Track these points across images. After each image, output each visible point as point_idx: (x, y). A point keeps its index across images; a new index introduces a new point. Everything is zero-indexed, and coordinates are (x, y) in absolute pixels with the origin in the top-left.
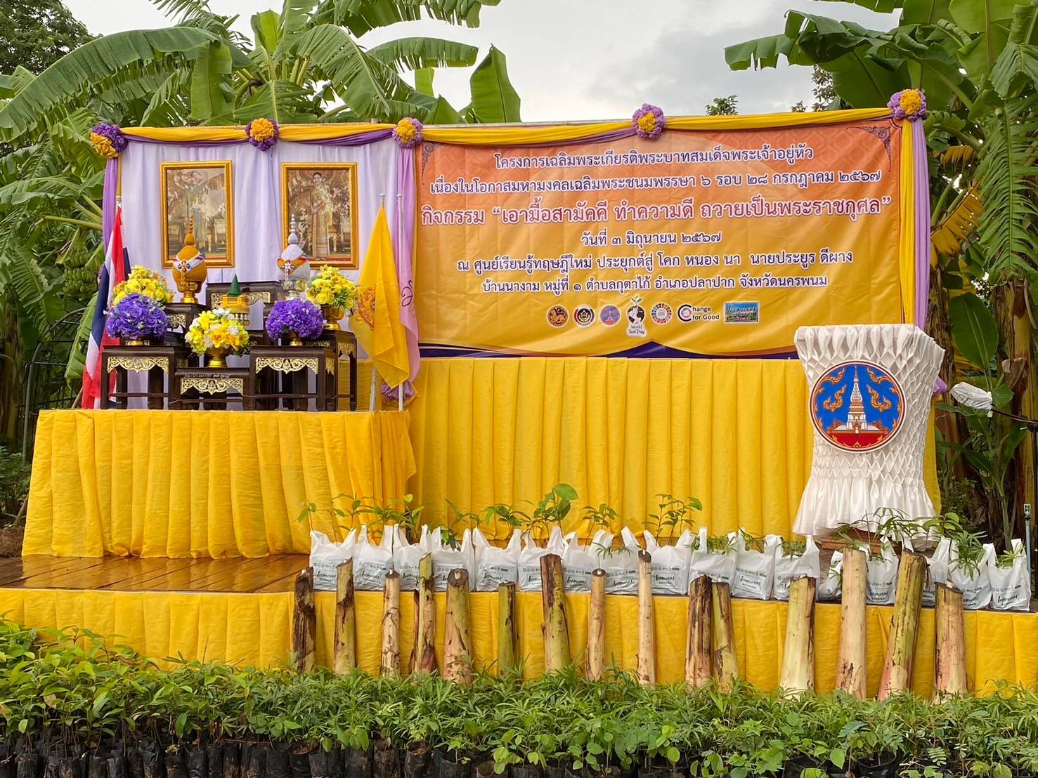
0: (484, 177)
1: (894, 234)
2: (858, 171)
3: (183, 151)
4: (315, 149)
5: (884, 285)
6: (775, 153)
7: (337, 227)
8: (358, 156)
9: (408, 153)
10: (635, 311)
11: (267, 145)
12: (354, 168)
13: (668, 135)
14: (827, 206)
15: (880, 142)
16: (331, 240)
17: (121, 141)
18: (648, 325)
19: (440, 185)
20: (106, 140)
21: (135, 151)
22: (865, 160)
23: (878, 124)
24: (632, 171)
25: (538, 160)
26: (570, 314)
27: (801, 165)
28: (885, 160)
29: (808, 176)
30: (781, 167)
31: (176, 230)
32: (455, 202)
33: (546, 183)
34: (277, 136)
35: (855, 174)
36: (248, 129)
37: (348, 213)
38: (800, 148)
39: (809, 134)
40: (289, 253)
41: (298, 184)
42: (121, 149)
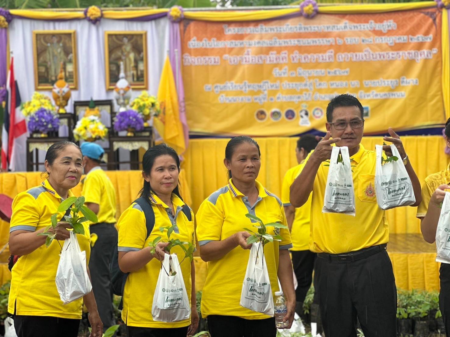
0: (219, 39)
1: (439, 69)
3: (46, 24)
4: (123, 23)
5: (434, 96)
6: (378, 26)
7: (136, 67)
8: (148, 28)
9: (177, 27)
10: (304, 112)
11: (95, 21)
12: (146, 34)
13: (319, 16)
14: (404, 54)
15: (431, 20)
16: (133, 75)
17: (10, 18)
18: (311, 119)
19: (193, 43)
20: (3, 19)
21: (18, 25)
22: (424, 29)
23: (430, 10)
24: (300, 36)
25: (248, 30)
26: (268, 113)
27: (390, 32)
28: (434, 30)
29: (392, 39)
30: (379, 33)
31: (43, 69)
32: (204, 52)
33: (253, 42)
34: (102, 16)
35: (419, 37)
36: (86, 13)
37: (142, 60)
38: (389, 24)
39: (393, 15)
40: (122, 83)
41: (115, 43)
42: (10, 22)
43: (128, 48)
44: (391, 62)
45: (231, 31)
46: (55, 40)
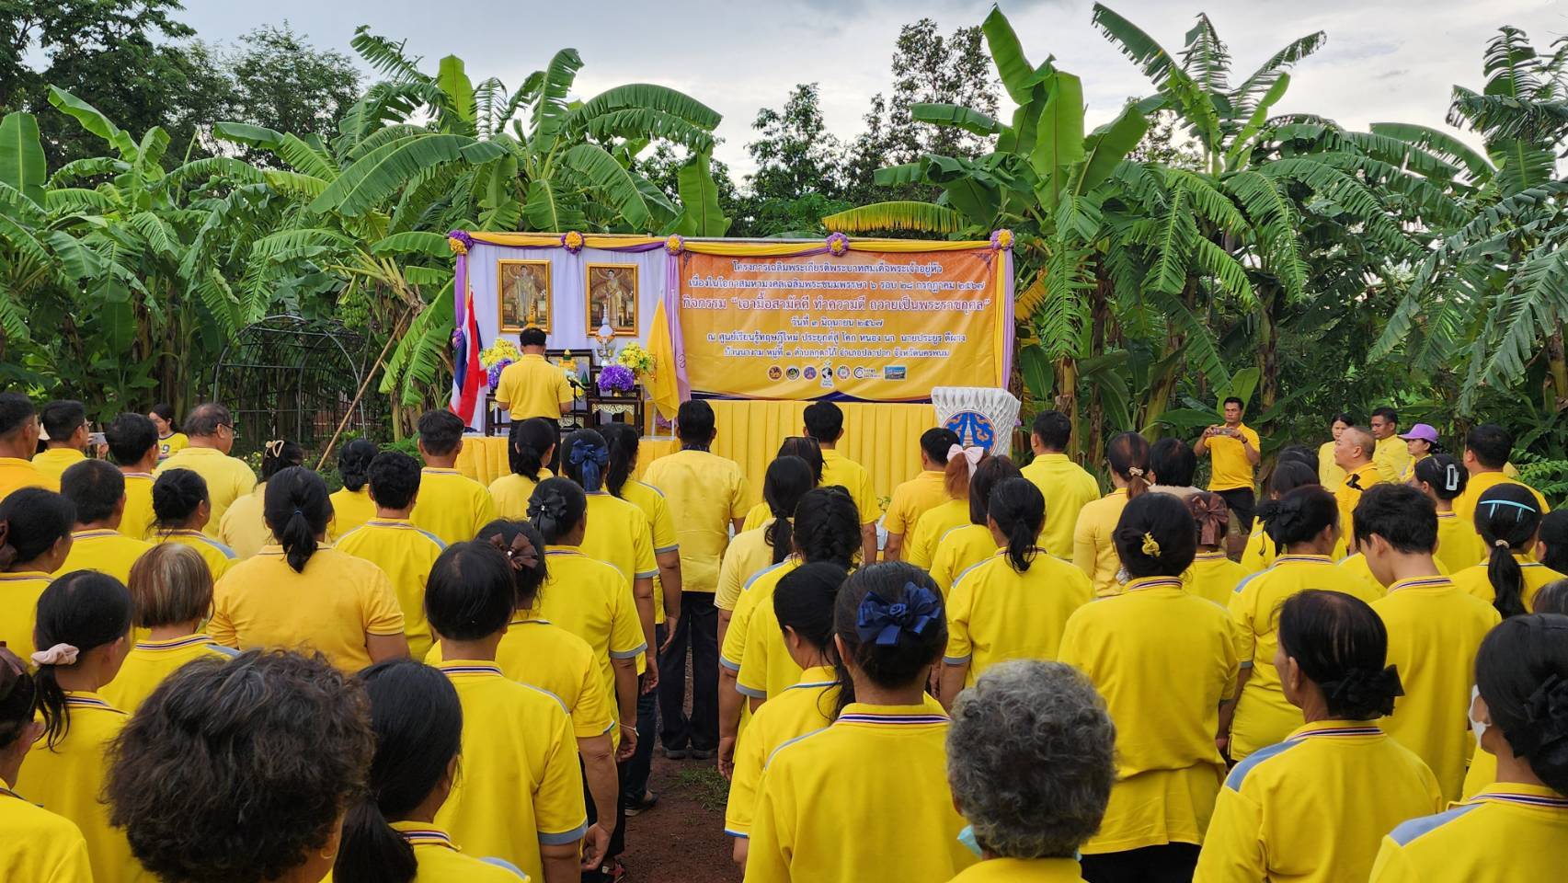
0: (726, 277)
1: (992, 323)
2: (969, 283)
3: (514, 252)
4: (609, 254)
5: (985, 356)
6: (919, 268)
7: (624, 309)
8: (640, 261)
9: (675, 259)
10: (827, 371)
11: (576, 251)
12: (637, 268)
13: (850, 253)
14: (950, 304)
15: (984, 263)
16: (620, 319)
17: (470, 243)
18: (835, 381)
19: (695, 281)
20: (461, 243)
21: (479, 249)
22: (975, 275)
23: (984, 251)
24: (825, 277)
25: (762, 267)
26: (784, 371)
27: (934, 277)
28: (987, 276)
29: (937, 285)
30: (922, 277)
31: (509, 307)
32: (709, 293)
33: (768, 282)
34: (583, 245)
35: (969, 284)
36: (564, 239)
37: (632, 299)
38: (934, 266)
39: (940, 257)
40: (605, 331)
41: (598, 278)
42: (469, 247)
43: (614, 284)
44: (934, 312)
45: (742, 267)
46: (525, 272)
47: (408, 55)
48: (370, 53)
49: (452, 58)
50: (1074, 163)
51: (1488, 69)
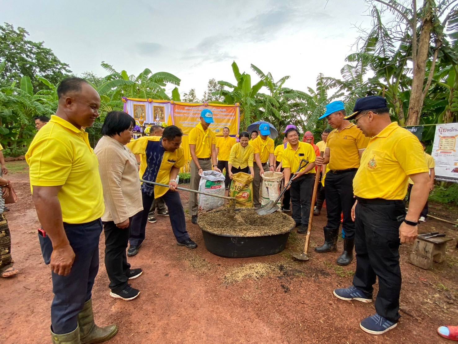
0: (183, 110)
1: (236, 121)
3: (137, 102)
4: (158, 104)
6: (222, 110)
7: (161, 115)
8: (164, 105)
9: (172, 105)
11: (150, 102)
12: (164, 107)
13: (208, 106)
14: (228, 117)
15: (234, 109)
16: (161, 117)
19: (176, 110)
20: (124, 100)
21: (129, 102)
22: (232, 112)
23: (234, 107)
25: (191, 108)
27: (225, 112)
28: (235, 112)
30: (222, 112)
31: (136, 114)
32: (179, 113)
33: (192, 111)
34: (152, 101)
35: (231, 114)
36: (148, 100)
37: (163, 114)
38: (224, 110)
39: (226, 108)
40: (157, 119)
41: (156, 109)
42: (126, 101)
43: (159, 110)
44: (225, 119)
45: (186, 108)
46: (139, 107)
47: (113, 68)
48: (105, 67)
49: (124, 71)
50: (249, 92)
51: (317, 80)
